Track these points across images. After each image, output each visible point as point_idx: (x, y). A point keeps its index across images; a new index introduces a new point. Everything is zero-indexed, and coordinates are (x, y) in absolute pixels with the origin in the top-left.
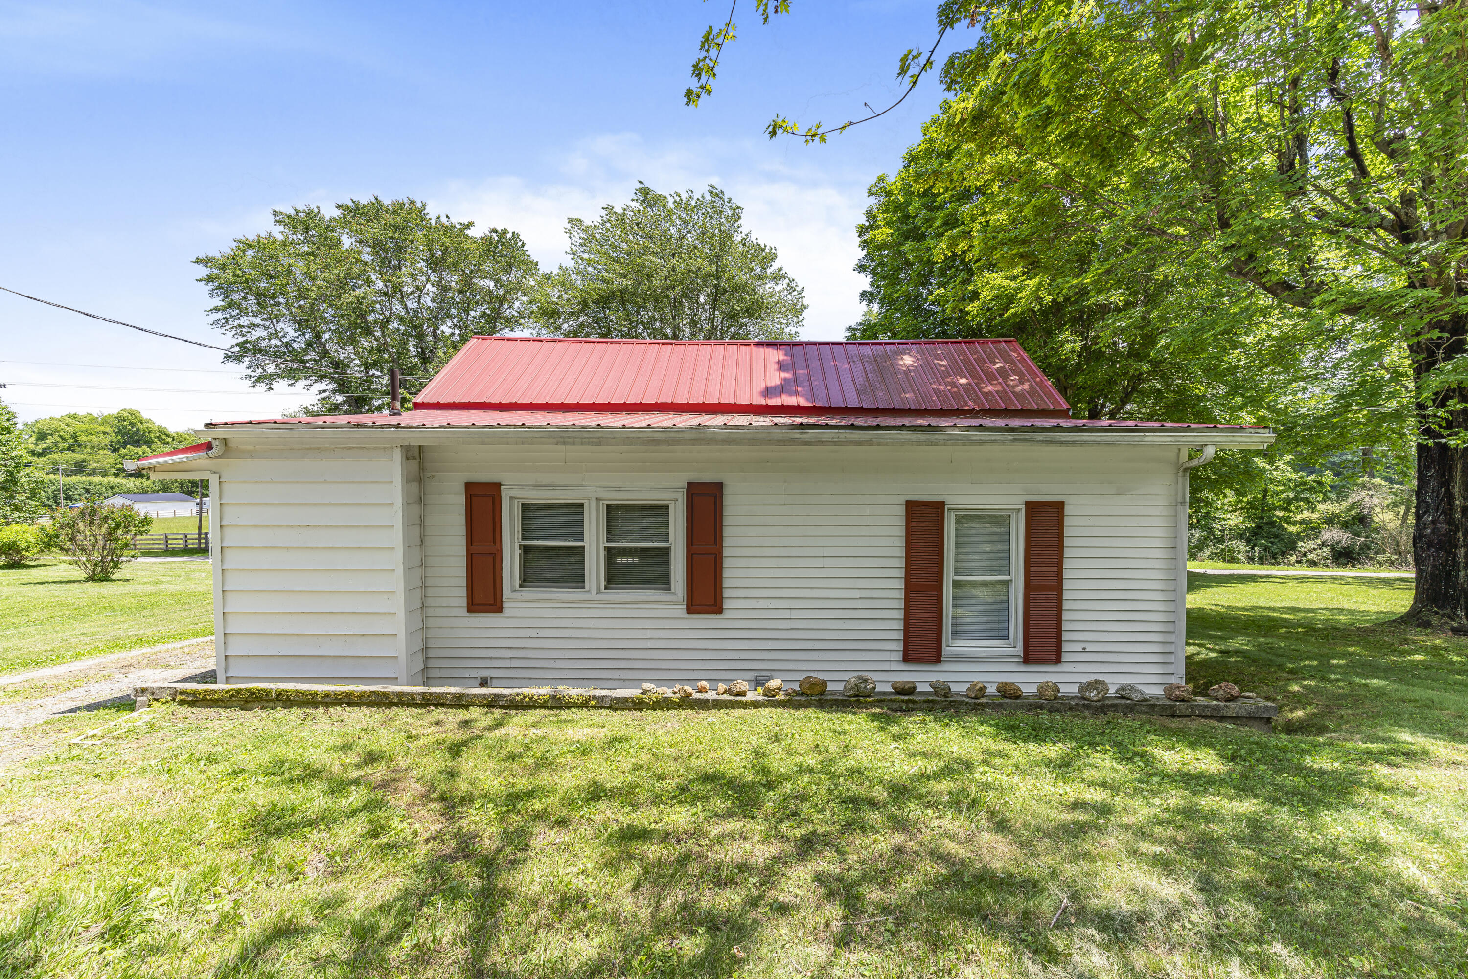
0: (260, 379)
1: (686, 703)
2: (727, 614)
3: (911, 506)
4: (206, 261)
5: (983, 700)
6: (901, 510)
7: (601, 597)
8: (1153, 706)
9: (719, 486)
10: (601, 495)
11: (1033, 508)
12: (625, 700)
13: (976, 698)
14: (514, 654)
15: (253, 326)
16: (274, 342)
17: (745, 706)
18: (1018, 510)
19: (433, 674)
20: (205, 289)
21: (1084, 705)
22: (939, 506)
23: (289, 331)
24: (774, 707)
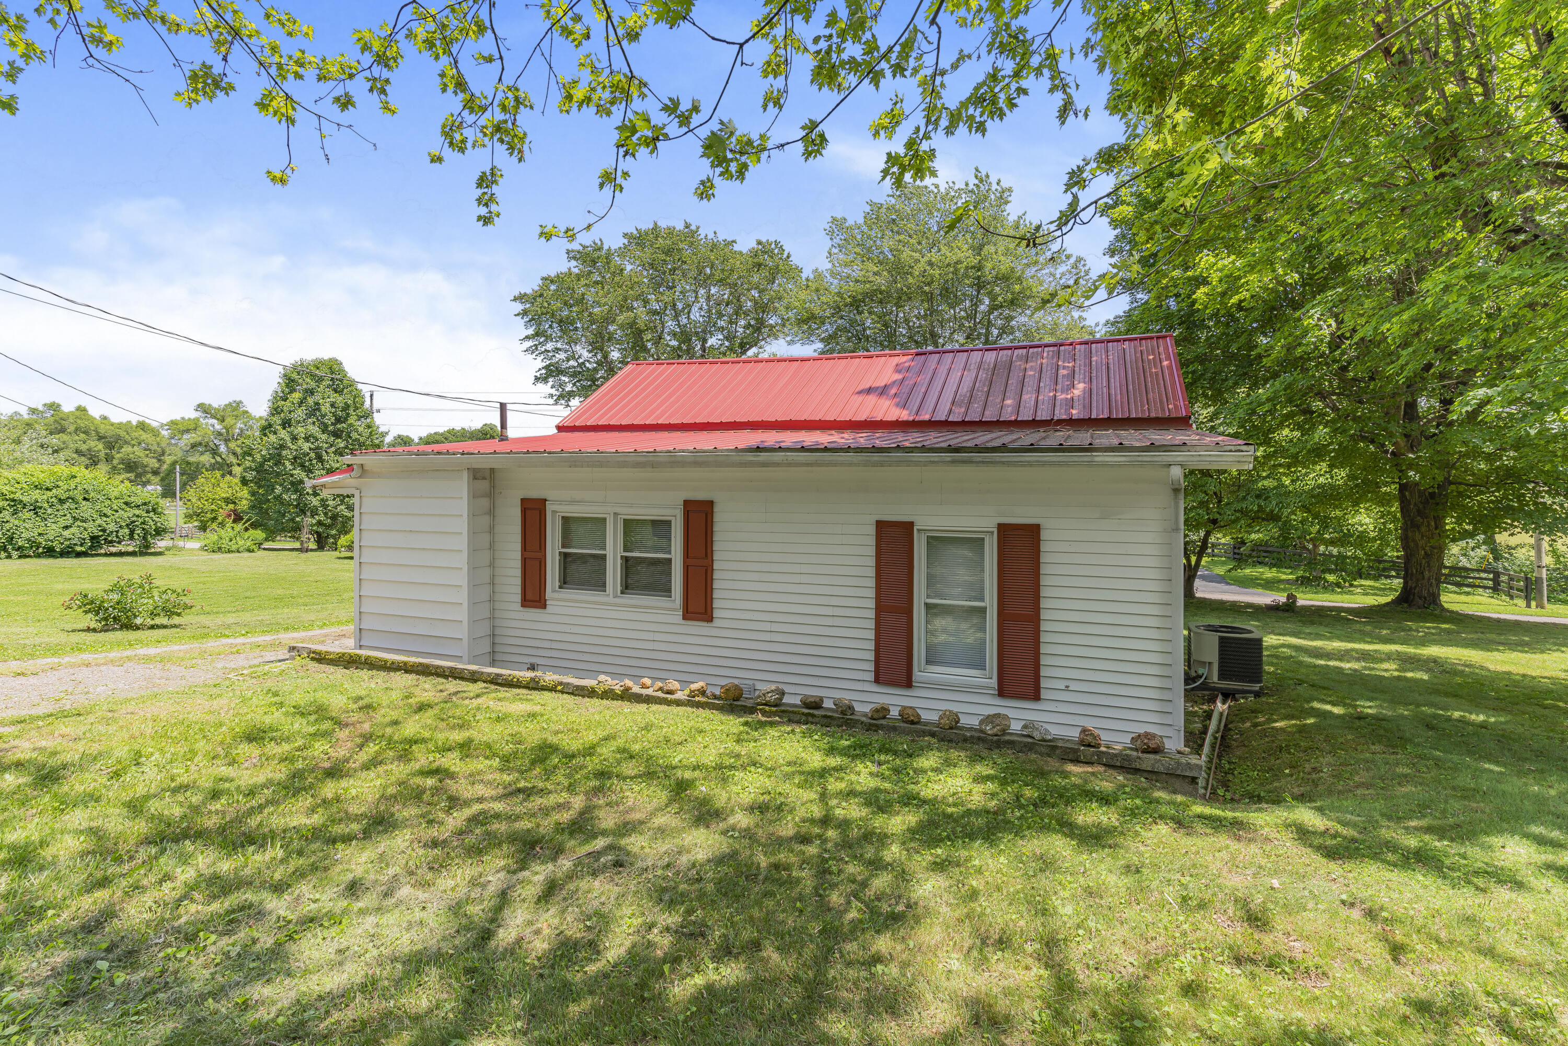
0: (561, 397)
1: (626, 696)
2: (716, 623)
3: (881, 526)
4: (520, 298)
5: (883, 722)
6: (872, 530)
7: (618, 600)
8: (1054, 748)
9: (711, 503)
10: (618, 510)
11: (1004, 530)
12: (582, 688)
13: (872, 718)
14: (554, 645)
15: (557, 350)
16: (572, 363)
17: (668, 703)
18: (992, 533)
19: (498, 657)
20: (520, 322)
21: (979, 738)
22: (907, 528)
23: (583, 352)
24: (692, 707)
